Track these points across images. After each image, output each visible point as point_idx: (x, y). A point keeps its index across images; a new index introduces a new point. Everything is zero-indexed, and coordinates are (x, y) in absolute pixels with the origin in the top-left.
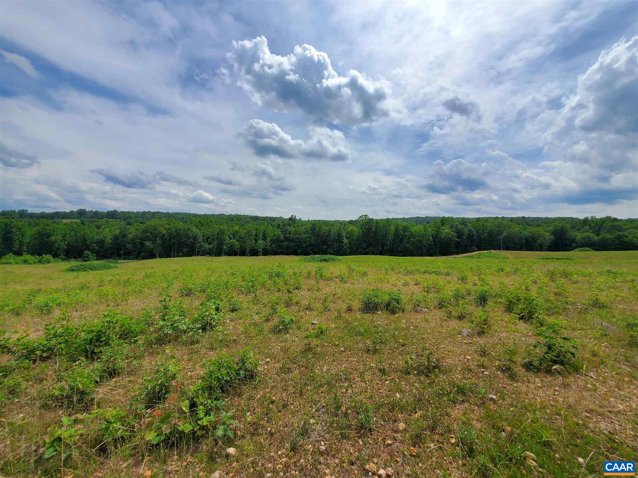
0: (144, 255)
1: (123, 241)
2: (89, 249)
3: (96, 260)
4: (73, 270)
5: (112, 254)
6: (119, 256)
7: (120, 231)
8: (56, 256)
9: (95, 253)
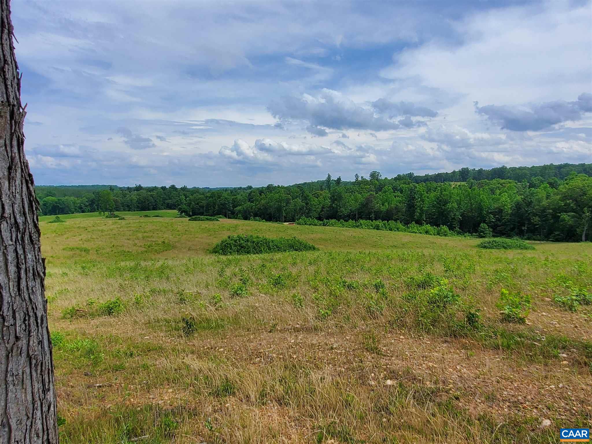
0: (559, 235)
1: (527, 211)
2: (484, 222)
3: (494, 236)
4: (485, 247)
5: (512, 230)
6: (521, 234)
7: (523, 197)
8: (451, 228)
9: (492, 228)
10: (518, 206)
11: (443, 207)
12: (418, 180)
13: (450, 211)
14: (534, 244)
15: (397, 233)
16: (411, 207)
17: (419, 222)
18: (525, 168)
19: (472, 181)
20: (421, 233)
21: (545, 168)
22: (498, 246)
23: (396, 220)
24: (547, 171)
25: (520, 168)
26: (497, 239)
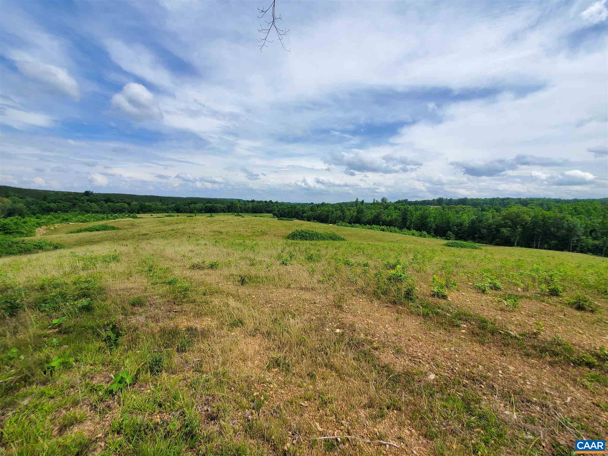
0: (499, 241)
1: (479, 226)
2: (450, 231)
3: (456, 240)
4: (449, 246)
5: (468, 236)
6: (474, 239)
7: (476, 216)
8: (429, 233)
9: (455, 234)
10: (473, 222)
11: (424, 220)
12: (410, 203)
13: (429, 223)
14: (482, 246)
15: (395, 234)
16: (404, 219)
17: (409, 228)
18: (479, 199)
19: (444, 205)
20: (409, 235)
21: (493, 200)
22: (457, 246)
23: (395, 226)
24: (494, 202)
25: (476, 199)
26: (457, 241)
